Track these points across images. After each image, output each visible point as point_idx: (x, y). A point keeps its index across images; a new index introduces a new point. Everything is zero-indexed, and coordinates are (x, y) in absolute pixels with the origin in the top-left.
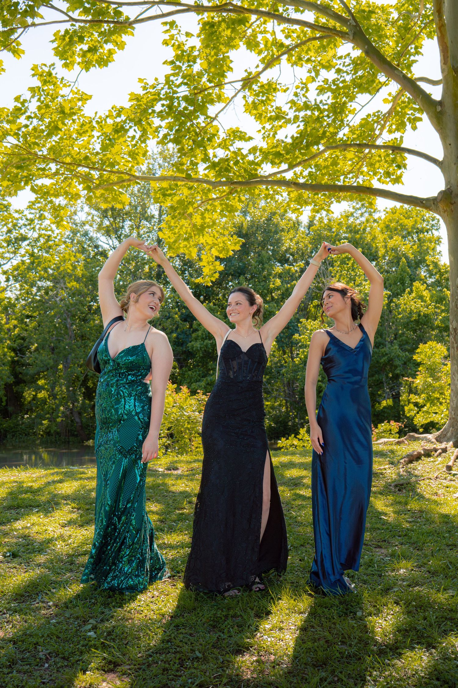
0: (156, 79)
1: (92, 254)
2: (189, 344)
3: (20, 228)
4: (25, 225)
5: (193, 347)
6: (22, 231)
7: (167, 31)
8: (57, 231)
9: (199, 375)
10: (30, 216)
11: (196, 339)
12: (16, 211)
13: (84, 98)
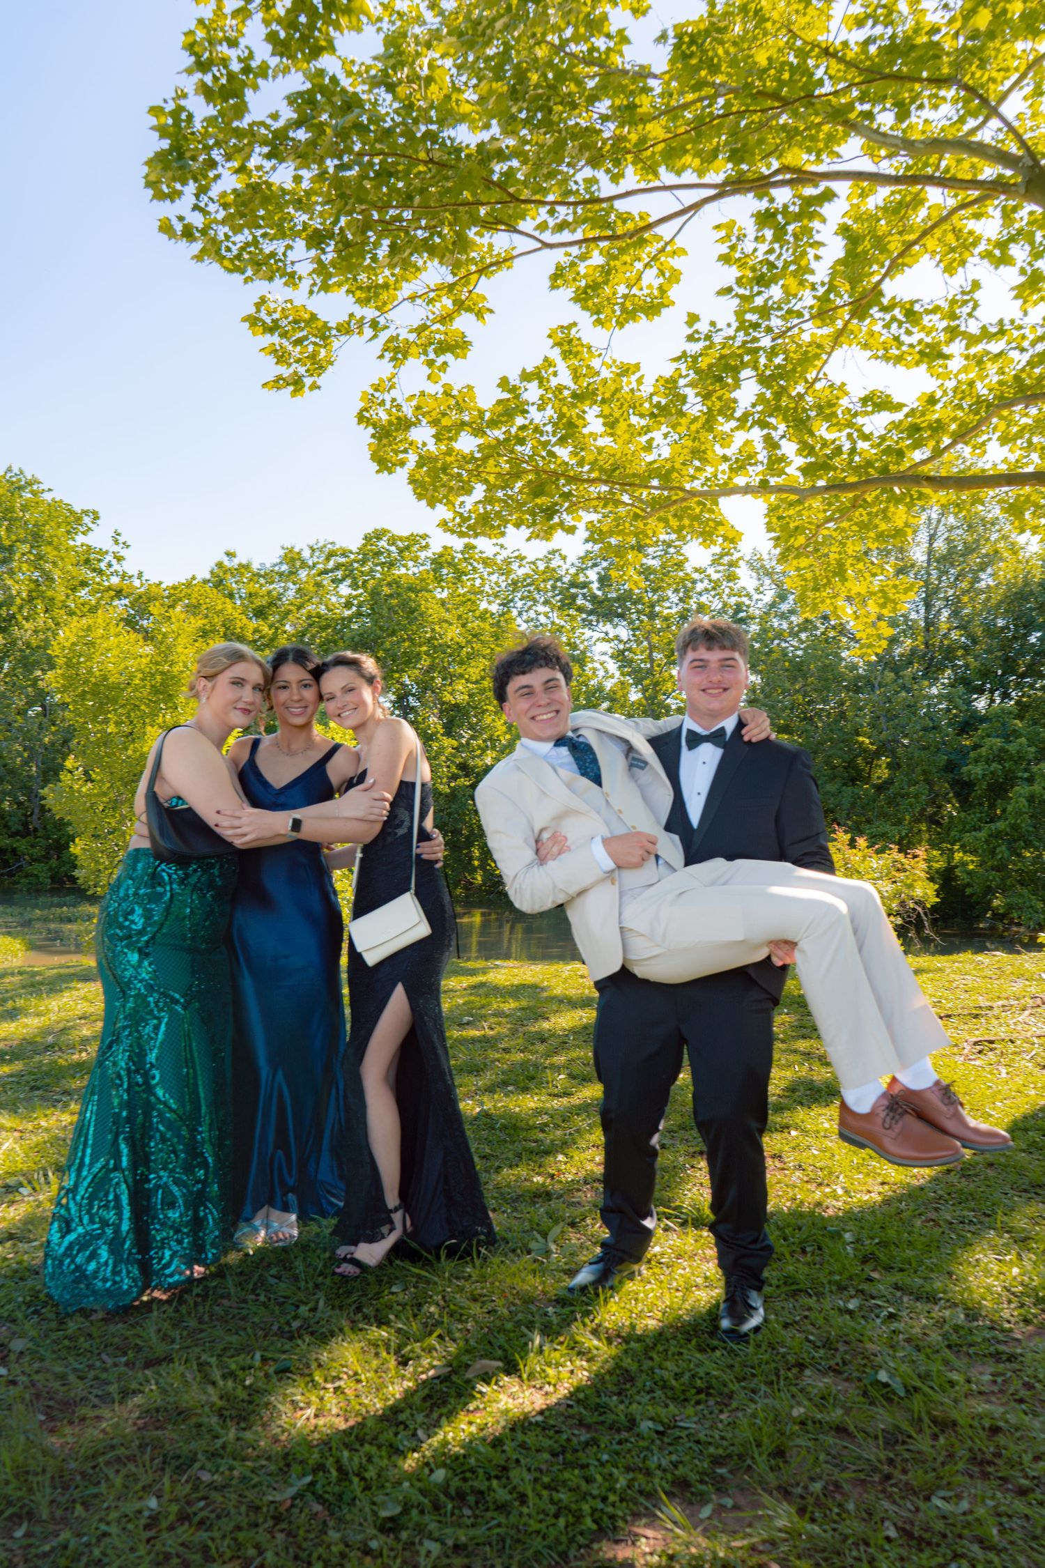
0: (713, 324)
1: (822, 628)
2: (964, 769)
3: (700, 594)
4: (706, 590)
5: (969, 774)
6: (703, 599)
7: (722, 240)
8: (756, 596)
9: (980, 820)
10: (715, 576)
11: (976, 761)
12: (697, 570)
13: (625, 370)
